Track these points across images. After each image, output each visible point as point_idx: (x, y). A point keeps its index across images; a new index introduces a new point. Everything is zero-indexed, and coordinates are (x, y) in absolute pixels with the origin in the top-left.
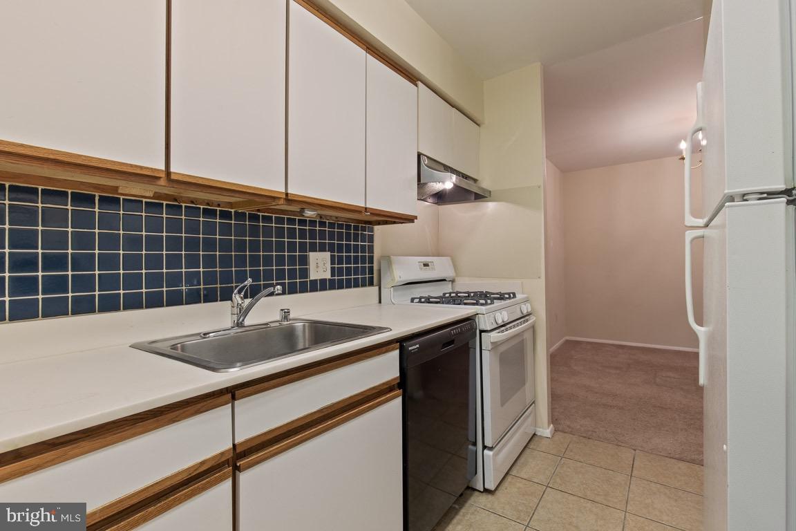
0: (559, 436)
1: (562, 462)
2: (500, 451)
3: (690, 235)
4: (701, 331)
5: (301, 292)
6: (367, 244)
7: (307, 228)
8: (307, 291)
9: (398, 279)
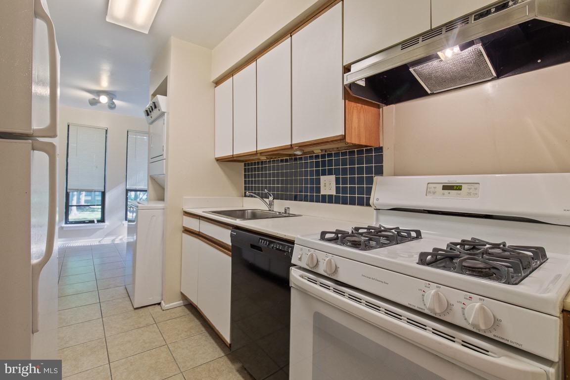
5: (316, 202)
6: (374, 165)
7: (320, 160)
8: (319, 202)
9: (375, 201)
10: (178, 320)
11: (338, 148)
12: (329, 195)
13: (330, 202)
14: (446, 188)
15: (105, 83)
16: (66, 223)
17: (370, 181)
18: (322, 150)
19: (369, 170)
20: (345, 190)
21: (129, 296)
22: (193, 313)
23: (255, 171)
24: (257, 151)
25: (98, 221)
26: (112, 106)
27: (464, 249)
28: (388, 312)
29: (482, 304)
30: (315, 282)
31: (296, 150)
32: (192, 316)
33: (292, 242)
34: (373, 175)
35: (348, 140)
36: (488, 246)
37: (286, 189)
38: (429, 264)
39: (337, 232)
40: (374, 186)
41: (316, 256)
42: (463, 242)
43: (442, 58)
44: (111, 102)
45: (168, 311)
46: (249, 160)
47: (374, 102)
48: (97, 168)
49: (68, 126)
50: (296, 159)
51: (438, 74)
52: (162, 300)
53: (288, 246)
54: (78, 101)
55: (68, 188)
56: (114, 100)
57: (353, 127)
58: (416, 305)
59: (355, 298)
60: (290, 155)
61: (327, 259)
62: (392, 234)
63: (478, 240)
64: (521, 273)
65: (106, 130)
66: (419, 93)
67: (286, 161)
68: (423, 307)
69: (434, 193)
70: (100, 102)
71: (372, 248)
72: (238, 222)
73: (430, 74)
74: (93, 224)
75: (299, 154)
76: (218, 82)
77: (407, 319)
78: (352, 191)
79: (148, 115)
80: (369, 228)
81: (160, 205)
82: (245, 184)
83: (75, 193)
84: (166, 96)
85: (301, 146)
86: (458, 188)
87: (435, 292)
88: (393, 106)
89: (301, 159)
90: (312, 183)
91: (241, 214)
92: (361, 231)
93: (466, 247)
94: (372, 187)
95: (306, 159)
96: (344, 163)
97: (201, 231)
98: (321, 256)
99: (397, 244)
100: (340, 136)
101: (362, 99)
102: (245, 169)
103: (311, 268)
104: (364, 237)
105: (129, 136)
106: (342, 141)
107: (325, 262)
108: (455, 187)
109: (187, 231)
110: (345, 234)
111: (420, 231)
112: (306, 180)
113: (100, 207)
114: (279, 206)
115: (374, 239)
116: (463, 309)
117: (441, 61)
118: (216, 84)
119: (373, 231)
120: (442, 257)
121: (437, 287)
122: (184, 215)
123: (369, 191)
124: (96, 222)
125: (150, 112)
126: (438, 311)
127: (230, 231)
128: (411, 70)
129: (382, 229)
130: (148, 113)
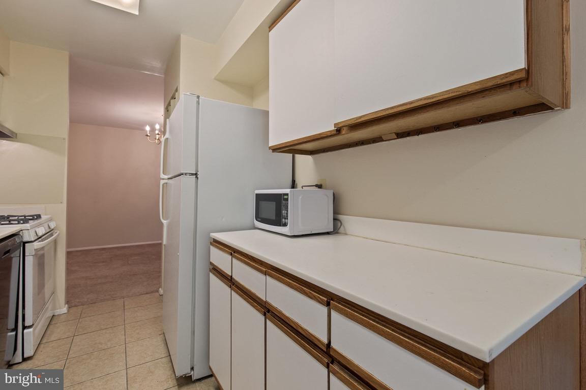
0: (73, 310)
1: (80, 321)
2: (36, 327)
3: (162, 182)
4: (164, 222)
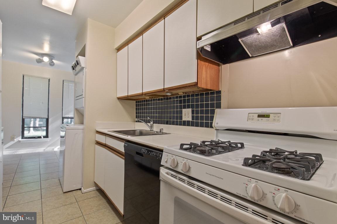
5: (180, 125)
6: (215, 102)
7: (182, 99)
8: (182, 125)
9: (216, 125)
10: (92, 199)
11: (193, 92)
12: (187, 121)
13: (188, 125)
14: (259, 116)
15: (46, 49)
16: (22, 138)
17: (213, 112)
18: (183, 93)
19: (212, 105)
20: (197, 118)
21: (61, 185)
22: (101, 195)
23: (142, 106)
24: (142, 93)
25: (44, 137)
26: (52, 64)
27: (271, 155)
28: (223, 199)
29: (287, 195)
30: (176, 177)
31: (167, 92)
32: (101, 197)
33: (162, 151)
34: (215, 108)
35: (199, 85)
36: (286, 153)
37: (161, 117)
38: (250, 165)
39: (191, 144)
40: (215, 115)
41: (177, 160)
42: (271, 150)
43: (260, 32)
44: (51, 61)
45: (86, 194)
46: (139, 99)
47: (216, 62)
48: (43, 103)
49: (23, 76)
50: (167, 99)
51: (256, 43)
52: (82, 187)
53: (159, 153)
54: (29, 60)
55: (24, 116)
56: (53, 60)
57: (203, 78)
58: (242, 194)
59: (201, 188)
60: (164, 96)
61: (183, 162)
62: (226, 145)
63: (280, 149)
64: (310, 172)
65: (49, 80)
66: (244, 56)
67: (162, 99)
68: (246, 195)
69: (253, 119)
70: (43, 61)
71: (213, 154)
72: (129, 138)
73: (251, 43)
74: (40, 139)
75: (169, 95)
76: (119, 49)
77: (236, 203)
78: (202, 118)
79: (74, 69)
80: (211, 142)
81: (81, 127)
82: (136, 114)
83: (32, 119)
84: (85, 57)
85: (171, 89)
86: (267, 116)
87: (255, 185)
88: (228, 65)
89: (170, 98)
90: (177, 113)
91: (133, 133)
92: (206, 143)
93: (273, 153)
94: (214, 116)
95: (174, 98)
96: (197, 101)
97: (106, 143)
98: (180, 160)
99: (229, 152)
100: (194, 82)
101: (208, 59)
102: (136, 105)
103: (173, 168)
104: (208, 147)
105: (65, 84)
106: (195, 86)
107: (182, 164)
108: (266, 116)
109: (98, 143)
110: (196, 145)
111: (243, 143)
112: (174, 111)
113: (45, 128)
114: (157, 127)
115: (215, 149)
116: (273, 197)
117: (259, 34)
118: (118, 50)
119: (214, 143)
120: (258, 161)
121: (256, 182)
122: (96, 133)
123: (212, 118)
124: (42, 137)
125: (75, 67)
126: (256, 198)
127: (124, 143)
128: (240, 40)
129: (220, 142)
130: (73, 68)
